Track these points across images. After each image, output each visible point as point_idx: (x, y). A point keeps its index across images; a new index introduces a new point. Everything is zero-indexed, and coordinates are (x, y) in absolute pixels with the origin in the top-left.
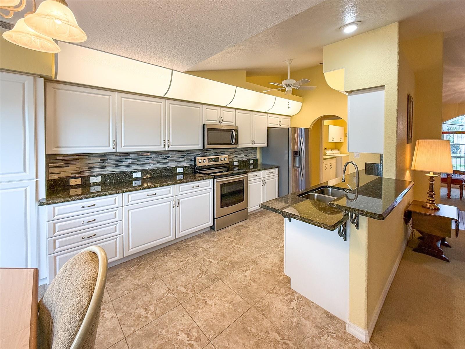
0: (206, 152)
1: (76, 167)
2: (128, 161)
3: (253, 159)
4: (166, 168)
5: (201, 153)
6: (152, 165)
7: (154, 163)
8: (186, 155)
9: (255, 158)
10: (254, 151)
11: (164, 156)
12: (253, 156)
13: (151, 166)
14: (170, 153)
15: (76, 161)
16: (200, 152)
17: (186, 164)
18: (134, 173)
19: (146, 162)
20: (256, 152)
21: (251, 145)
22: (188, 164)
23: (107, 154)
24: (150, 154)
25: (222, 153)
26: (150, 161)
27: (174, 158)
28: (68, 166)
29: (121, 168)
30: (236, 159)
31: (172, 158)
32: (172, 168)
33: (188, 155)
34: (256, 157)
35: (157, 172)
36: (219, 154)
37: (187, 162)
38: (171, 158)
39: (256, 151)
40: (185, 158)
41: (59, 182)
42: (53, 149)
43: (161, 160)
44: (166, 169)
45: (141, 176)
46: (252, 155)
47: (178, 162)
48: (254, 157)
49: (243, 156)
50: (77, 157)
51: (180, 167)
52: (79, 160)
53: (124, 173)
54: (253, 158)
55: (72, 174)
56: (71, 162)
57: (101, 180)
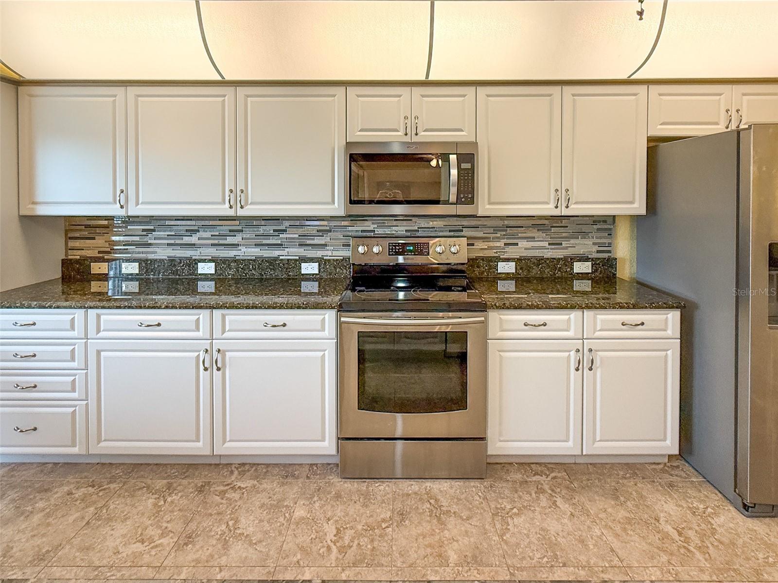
0: (395, 223)
1: (104, 241)
2: (192, 236)
3: (592, 260)
4: (276, 259)
5: (376, 226)
6: (243, 249)
7: (247, 245)
8: (330, 231)
9: (606, 255)
10: (598, 229)
11: (270, 229)
12: (596, 248)
13: (241, 250)
14: (287, 222)
15: (104, 230)
16: (373, 224)
17: (329, 253)
18: (200, 262)
19: (230, 240)
20: (610, 233)
21: (552, 206)
22: (335, 253)
23: (154, 218)
24: (237, 222)
25: (450, 231)
26: (237, 239)
27: (297, 236)
28: (94, 239)
29: (179, 250)
30: (512, 252)
31: (291, 236)
32: (288, 260)
33: (337, 231)
34: (609, 252)
35: (251, 267)
36: (441, 234)
37: (332, 248)
38: (288, 236)
39: (610, 229)
40: (329, 238)
41: (77, 266)
42: (28, 207)
43: (264, 239)
44: (273, 262)
45: (214, 272)
46: (589, 242)
47: (306, 248)
48: (598, 252)
49: (546, 244)
50: (106, 222)
51: (311, 260)
52: (108, 227)
53: (180, 260)
54: (595, 255)
55: (99, 252)
56: (98, 230)
57: (139, 271)
